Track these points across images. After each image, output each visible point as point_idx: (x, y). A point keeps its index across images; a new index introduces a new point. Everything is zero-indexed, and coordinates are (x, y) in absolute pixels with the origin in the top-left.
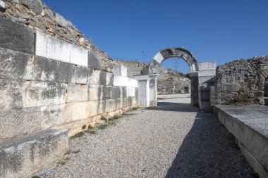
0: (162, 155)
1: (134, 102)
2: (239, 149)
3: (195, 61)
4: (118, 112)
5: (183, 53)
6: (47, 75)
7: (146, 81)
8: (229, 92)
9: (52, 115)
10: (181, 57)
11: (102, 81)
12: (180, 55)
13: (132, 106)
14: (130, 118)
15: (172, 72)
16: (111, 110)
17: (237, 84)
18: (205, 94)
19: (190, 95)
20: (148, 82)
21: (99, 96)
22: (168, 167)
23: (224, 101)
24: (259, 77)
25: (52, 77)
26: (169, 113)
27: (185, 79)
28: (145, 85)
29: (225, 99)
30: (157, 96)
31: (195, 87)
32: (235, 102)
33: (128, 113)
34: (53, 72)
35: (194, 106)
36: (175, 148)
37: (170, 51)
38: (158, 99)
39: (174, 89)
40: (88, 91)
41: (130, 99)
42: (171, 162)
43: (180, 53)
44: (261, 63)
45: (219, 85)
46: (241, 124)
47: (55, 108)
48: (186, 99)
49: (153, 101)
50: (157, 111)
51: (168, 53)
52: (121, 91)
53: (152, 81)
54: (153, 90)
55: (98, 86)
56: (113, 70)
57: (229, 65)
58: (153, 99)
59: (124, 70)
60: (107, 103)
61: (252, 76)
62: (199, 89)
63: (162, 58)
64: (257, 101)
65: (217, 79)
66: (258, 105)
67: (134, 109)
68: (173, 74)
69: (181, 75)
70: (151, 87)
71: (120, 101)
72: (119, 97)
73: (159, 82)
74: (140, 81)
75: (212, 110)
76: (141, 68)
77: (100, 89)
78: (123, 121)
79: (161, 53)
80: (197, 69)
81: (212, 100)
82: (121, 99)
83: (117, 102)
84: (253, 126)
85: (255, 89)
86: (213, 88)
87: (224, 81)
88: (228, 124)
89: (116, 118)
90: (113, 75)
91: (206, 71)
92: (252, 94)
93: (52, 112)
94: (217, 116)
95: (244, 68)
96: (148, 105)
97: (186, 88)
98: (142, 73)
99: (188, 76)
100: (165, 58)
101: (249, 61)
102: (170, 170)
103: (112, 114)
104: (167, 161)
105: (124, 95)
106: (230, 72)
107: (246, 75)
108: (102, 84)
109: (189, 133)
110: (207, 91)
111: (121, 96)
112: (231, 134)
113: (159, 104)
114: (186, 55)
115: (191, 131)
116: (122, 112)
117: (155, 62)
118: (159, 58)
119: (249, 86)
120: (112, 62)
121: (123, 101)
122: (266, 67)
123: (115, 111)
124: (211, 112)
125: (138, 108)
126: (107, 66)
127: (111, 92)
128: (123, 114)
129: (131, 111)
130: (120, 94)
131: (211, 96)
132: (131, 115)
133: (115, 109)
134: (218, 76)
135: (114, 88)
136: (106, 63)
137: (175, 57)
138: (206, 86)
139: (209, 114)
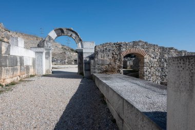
0: (52, 112)
1: (31, 70)
2: (106, 104)
3: (80, 40)
4: (15, 78)
5: (72, 33)
7: (42, 53)
8: (102, 65)
10: (71, 36)
12: (69, 35)
13: (30, 74)
14: (27, 84)
15: (65, 47)
16: (8, 77)
17: (108, 59)
18: (87, 66)
19: (77, 66)
20: (44, 54)
22: (56, 122)
23: (100, 71)
24: (120, 56)
26: (61, 79)
27: (75, 54)
28: (41, 56)
29: (100, 70)
30: (52, 66)
31: (80, 60)
32: (106, 71)
33: (26, 80)
35: (80, 75)
36: (63, 106)
37: (62, 30)
38: (53, 68)
39: (66, 61)
41: (28, 68)
42: (59, 118)
43: (70, 33)
44: (121, 46)
45: (96, 59)
46: (107, 87)
48: (74, 69)
49: (48, 70)
50: (51, 78)
51: (60, 32)
52: (19, 60)
53: (48, 54)
54: (48, 61)
56: (10, 41)
57: (103, 45)
58: (48, 68)
59: (21, 42)
60: (3, 70)
61: (116, 54)
63: (56, 36)
64: (119, 71)
65: (95, 55)
67: (32, 76)
68: (66, 49)
69: (72, 50)
70: (47, 58)
71: (17, 69)
72: (16, 65)
73: (54, 54)
74: (37, 53)
75: (92, 77)
76: (38, 42)
78: (20, 87)
79: (55, 31)
80: (82, 47)
81: (91, 70)
82: (19, 67)
83: (14, 70)
84: (113, 88)
85: (118, 63)
86: (92, 61)
87: (99, 57)
88: (100, 87)
89: (13, 84)
90: (9, 46)
91: (88, 49)
92: (116, 67)
94: (94, 82)
95: (112, 49)
96: (44, 73)
98: (39, 46)
99: (77, 52)
100: (58, 36)
101: (114, 44)
102: (57, 124)
103: (9, 81)
104: (56, 117)
105: (22, 64)
106: (103, 50)
107: (113, 54)
109: (75, 95)
110: (88, 63)
111: (19, 64)
113: (53, 72)
114: (74, 35)
115: (76, 93)
116: (19, 79)
117: (50, 38)
118: (53, 34)
119: (115, 62)
120: (9, 33)
121: (21, 69)
122: (124, 49)
123: (12, 78)
124: (92, 79)
125: (36, 75)
126: (3, 36)
127: (8, 61)
128: (20, 81)
129: (28, 78)
130: (17, 63)
131: (91, 67)
132: (28, 81)
133: (12, 76)
134: (96, 53)
135: (11, 57)
136: (3, 34)
137: (66, 35)
138: (88, 60)
139: (90, 80)
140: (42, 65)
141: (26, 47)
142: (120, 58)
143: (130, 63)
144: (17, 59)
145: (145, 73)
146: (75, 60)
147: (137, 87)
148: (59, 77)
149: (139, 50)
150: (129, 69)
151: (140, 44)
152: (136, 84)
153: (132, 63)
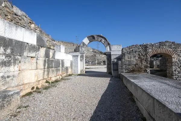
0: (87, 107)
1: (70, 70)
2: (135, 102)
3: (109, 44)
4: (58, 77)
5: (102, 39)
6: (5, 50)
8: (129, 65)
9: (7, 79)
10: (101, 41)
11: (47, 55)
13: (68, 74)
14: (66, 81)
15: (95, 51)
16: (53, 76)
17: (134, 60)
18: (115, 66)
19: (106, 66)
20: (79, 57)
21: (45, 65)
22: (91, 116)
23: (127, 71)
24: (147, 56)
25: (9, 51)
26: (93, 78)
27: (103, 56)
28: (77, 59)
29: (127, 70)
30: (85, 67)
31: (109, 61)
32: (133, 71)
33: (65, 78)
34: (10, 48)
35: (108, 74)
36: (96, 102)
37: (93, 37)
38: (86, 68)
39: (96, 62)
40: (37, 62)
41: (67, 69)
42: (92, 112)
43: (100, 39)
44: (147, 47)
45: (123, 60)
46: (136, 86)
47: (11, 74)
48: (103, 69)
49: (82, 70)
50: (85, 77)
51: (92, 38)
52: (61, 62)
53: (82, 57)
54: (82, 63)
55: (44, 59)
56: (55, 48)
57: (129, 48)
58: (82, 68)
59: (63, 48)
60: (50, 71)
61: (142, 55)
62: (112, 63)
63: (89, 42)
64: (146, 71)
65: (122, 56)
66: (146, 73)
67: (70, 75)
69: (101, 53)
70: (81, 60)
71: (59, 70)
72: (59, 67)
73: (86, 57)
74: (74, 56)
75: (120, 76)
76: (75, 47)
77: (45, 61)
78: (61, 84)
79: (87, 38)
80: (110, 50)
81: (119, 70)
82: (61, 68)
83: (58, 70)
84: (143, 88)
85: (144, 63)
86: (120, 62)
87: (126, 58)
88: (128, 86)
89: (57, 81)
90: (55, 52)
91: (116, 51)
92: (143, 67)
93: (8, 77)
94: (122, 81)
95: (138, 50)
96: (79, 73)
97: (104, 62)
98: (75, 51)
99: (105, 54)
101: (140, 46)
102: (92, 117)
103: (54, 79)
104: (90, 111)
105: (63, 66)
106: (130, 52)
107: (139, 55)
108: (47, 57)
109: (105, 92)
110: (116, 64)
111: (61, 66)
112: (131, 92)
113: (86, 72)
114: (103, 40)
115: (106, 90)
116: (61, 78)
117: (84, 44)
118: (86, 41)
119: (141, 62)
120: (54, 42)
121: (62, 70)
122: (150, 50)
123: (56, 77)
124: (119, 78)
125: (73, 74)
126: (51, 45)
127: (53, 63)
128: (61, 79)
129: (67, 76)
130: (59, 65)
131: (119, 68)
132: (67, 79)
133: (56, 75)
134: (123, 55)
135: (56, 61)
136: (51, 43)
137: (97, 41)
138: (116, 61)
139: (118, 79)
140: (77, 66)
141: (66, 52)
142: (146, 59)
143: (156, 63)
144: (59, 62)
145: (174, 72)
146: (104, 61)
147: (167, 87)
148: (91, 76)
149: (166, 50)
150: (155, 68)
151: (167, 44)
152: (166, 83)
153: (158, 63)
